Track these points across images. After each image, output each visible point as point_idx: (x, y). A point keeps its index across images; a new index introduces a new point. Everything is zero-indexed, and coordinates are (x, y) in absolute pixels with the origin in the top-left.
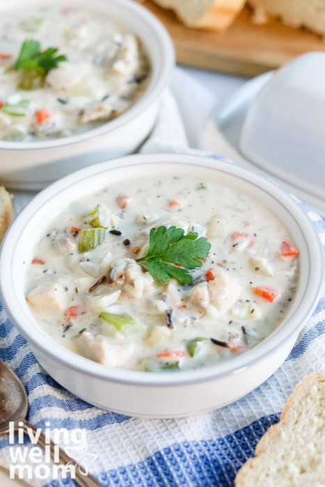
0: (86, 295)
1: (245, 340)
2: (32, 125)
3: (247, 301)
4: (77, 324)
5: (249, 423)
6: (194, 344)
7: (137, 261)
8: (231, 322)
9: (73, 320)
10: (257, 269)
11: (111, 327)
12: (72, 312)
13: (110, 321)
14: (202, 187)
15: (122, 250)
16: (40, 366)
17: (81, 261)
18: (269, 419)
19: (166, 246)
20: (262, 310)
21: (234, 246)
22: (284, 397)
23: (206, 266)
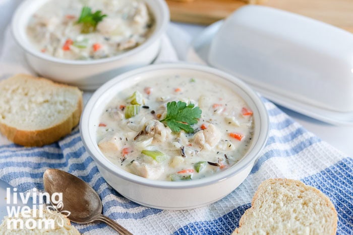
0: (132, 141)
1: (228, 162)
3: (226, 140)
4: (129, 158)
5: (231, 210)
6: (198, 165)
7: (161, 121)
8: (218, 153)
9: (126, 156)
10: (230, 123)
11: (150, 158)
12: (125, 151)
13: (148, 155)
14: (192, 81)
15: (151, 116)
16: (108, 184)
17: (128, 123)
18: (243, 207)
19: (177, 112)
20: (235, 145)
21: (215, 111)
22: (249, 195)
23: (200, 123)
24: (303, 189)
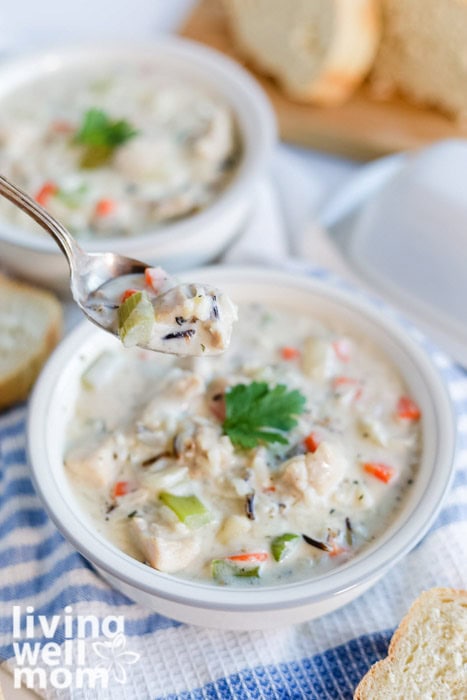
1: (349, 540)
3: (356, 482)
4: (125, 504)
6: (280, 543)
8: (332, 511)
9: (119, 499)
11: (171, 514)
12: (120, 490)
20: (373, 495)
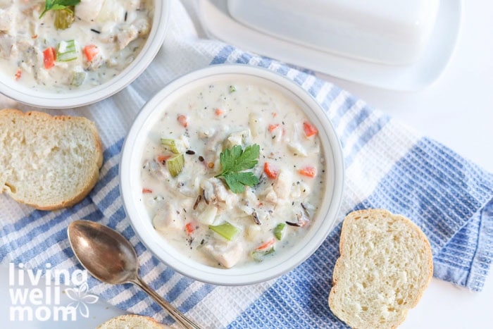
0: (193, 212)
1: (307, 215)
2: (86, 64)
3: (298, 183)
4: (196, 238)
6: (278, 231)
7: (217, 177)
8: (293, 203)
9: (192, 235)
10: (295, 154)
13: (217, 232)
20: (308, 186)
21: (273, 138)
23: (261, 162)
24: (390, 220)
